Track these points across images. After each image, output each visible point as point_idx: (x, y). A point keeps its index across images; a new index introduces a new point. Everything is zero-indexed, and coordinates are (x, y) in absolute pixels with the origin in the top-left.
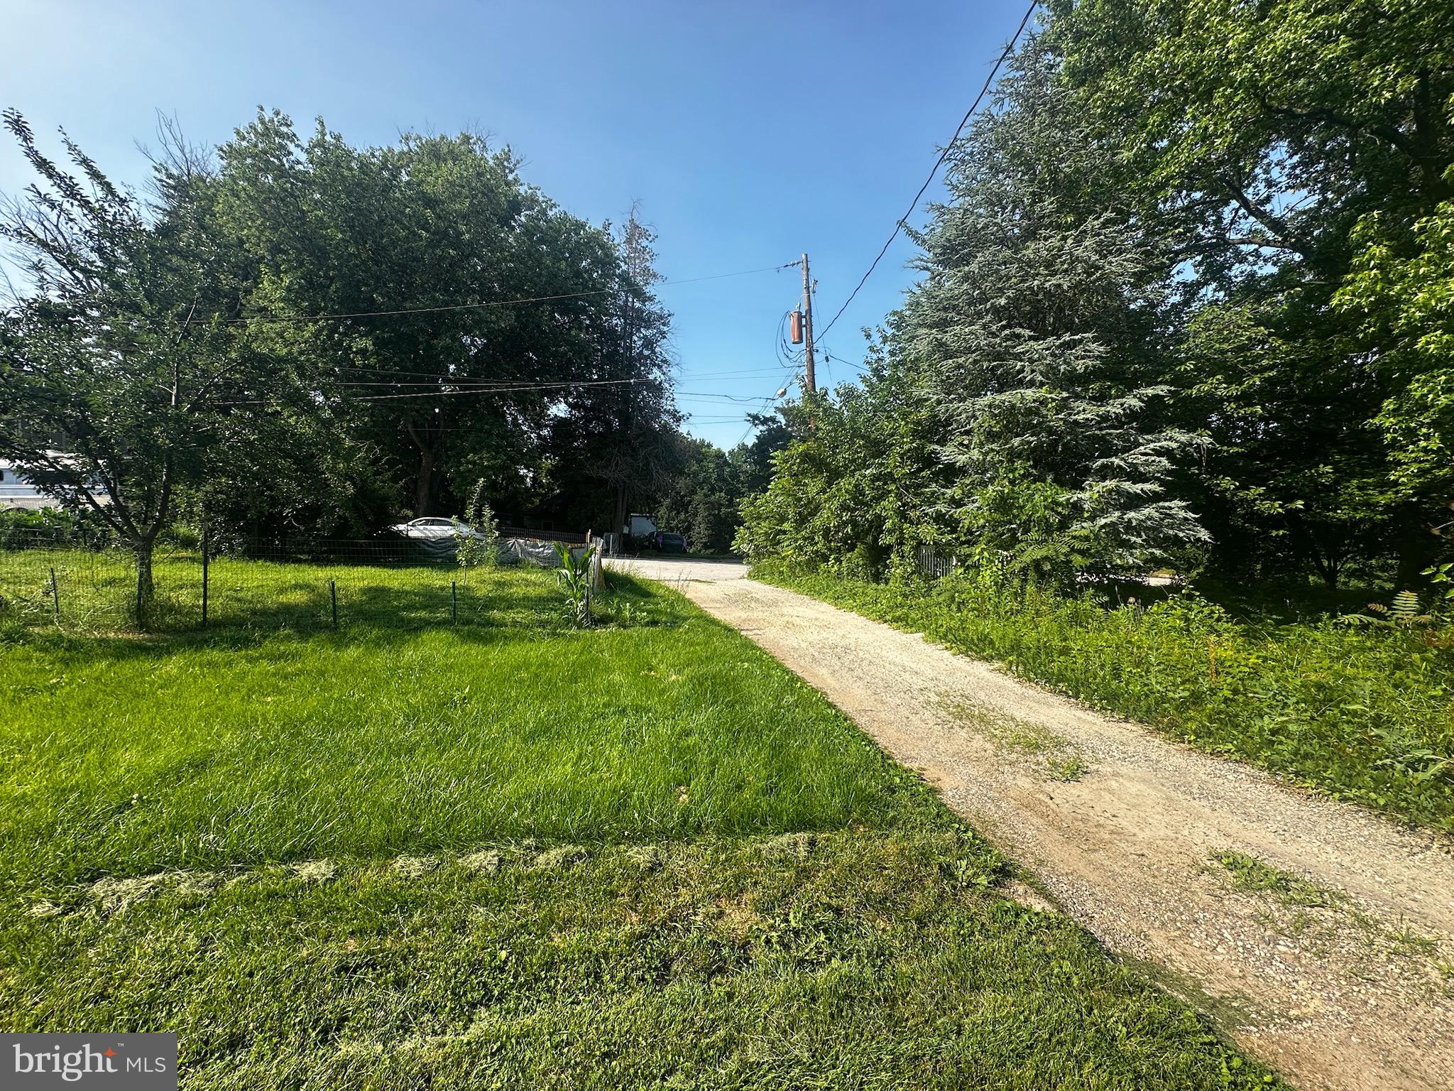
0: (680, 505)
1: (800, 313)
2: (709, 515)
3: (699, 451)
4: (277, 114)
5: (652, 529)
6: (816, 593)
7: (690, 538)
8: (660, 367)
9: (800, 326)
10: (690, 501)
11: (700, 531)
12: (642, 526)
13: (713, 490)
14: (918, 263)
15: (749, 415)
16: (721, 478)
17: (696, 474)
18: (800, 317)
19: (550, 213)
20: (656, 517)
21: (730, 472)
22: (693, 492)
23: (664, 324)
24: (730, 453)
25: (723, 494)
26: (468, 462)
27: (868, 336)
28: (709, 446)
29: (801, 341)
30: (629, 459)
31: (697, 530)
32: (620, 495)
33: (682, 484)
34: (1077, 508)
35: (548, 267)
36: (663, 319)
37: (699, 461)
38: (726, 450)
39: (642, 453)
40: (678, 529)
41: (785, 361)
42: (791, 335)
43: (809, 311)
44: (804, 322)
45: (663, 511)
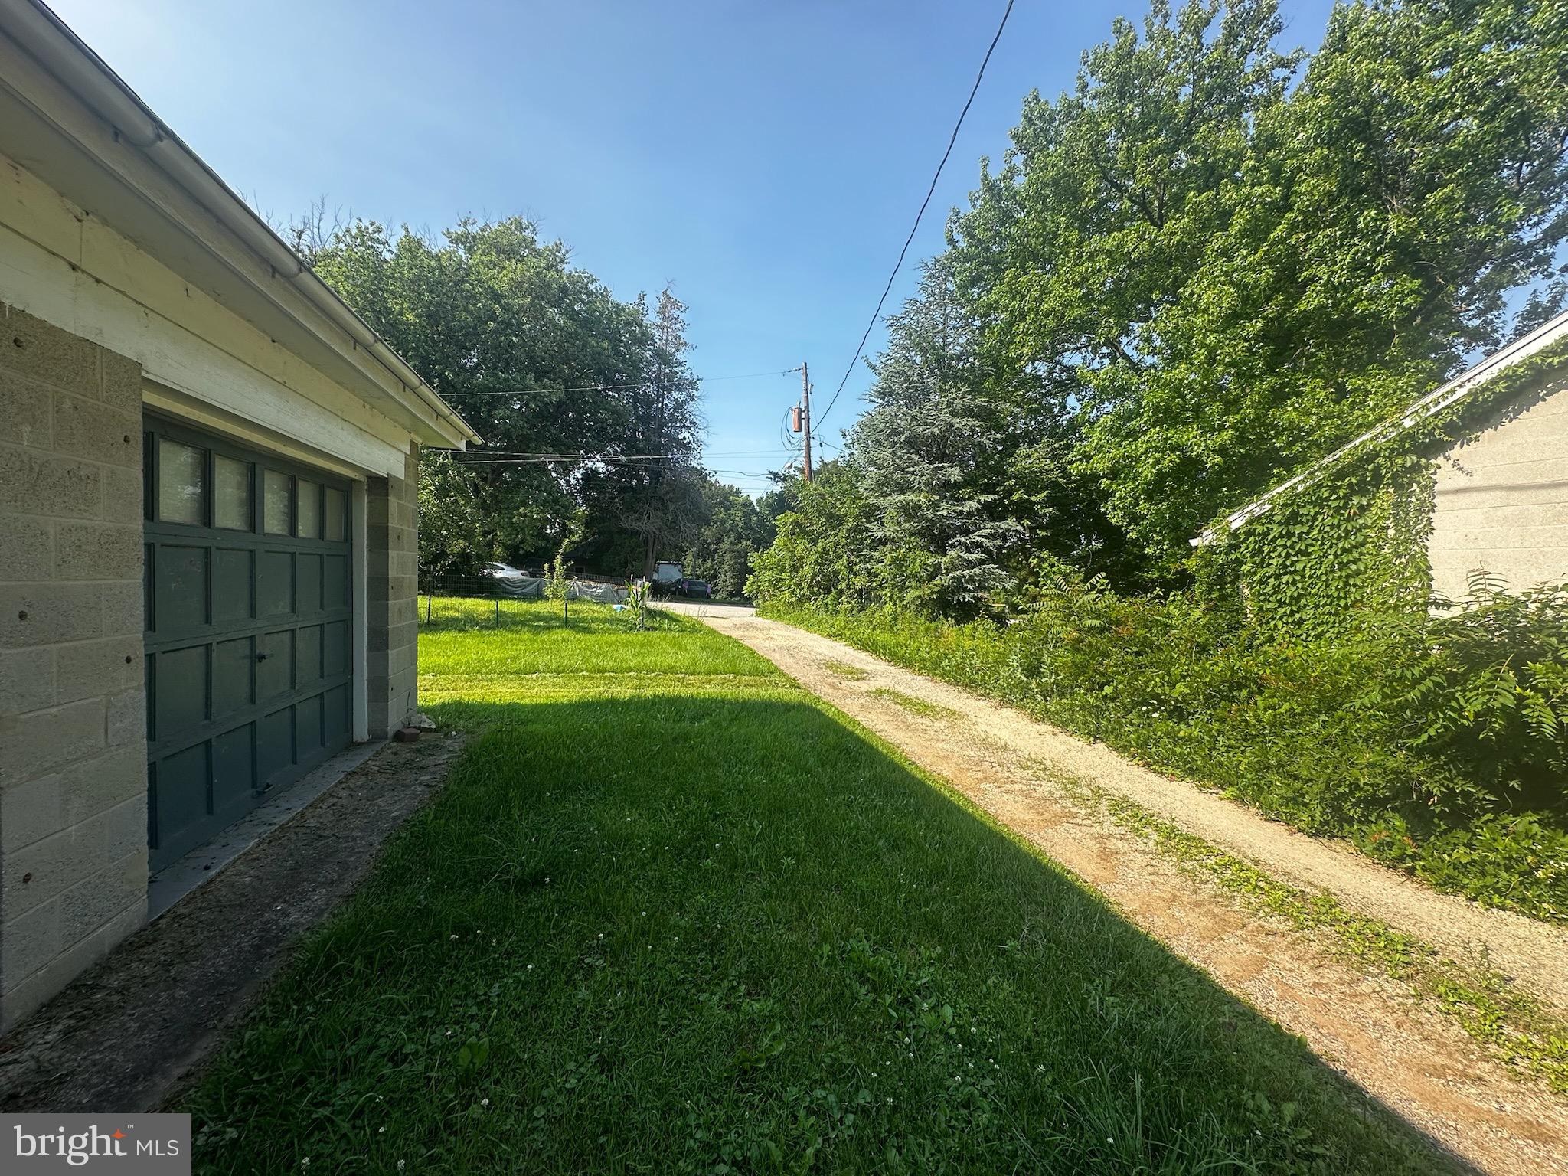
0: (706, 553)
1: (800, 409)
2: (736, 563)
3: (727, 498)
4: (372, 224)
5: (679, 576)
6: (798, 623)
7: (715, 585)
8: (688, 428)
9: (800, 419)
10: (716, 549)
11: (726, 580)
12: (669, 573)
13: (740, 538)
14: (867, 397)
15: (771, 473)
16: (748, 526)
17: (723, 522)
18: (800, 411)
19: (591, 287)
20: (683, 565)
21: (758, 520)
22: (720, 540)
23: (693, 389)
24: (758, 501)
25: (749, 543)
26: (520, 515)
27: (844, 436)
28: (738, 492)
29: (800, 430)
30: (660, 513)
31: (723, 579)
32: (651, 544)
33: (708, 533)
34: (937, 567)
35: (592, 347)
36: (692, 385)
37: (727, 509)
38: (754, 498)
39: (672, 507)
40: (704, 577)
41: (788, 445)
42: (792, 425)
43: (807, 407)
44: (803, 418)
45: (689, 559)
